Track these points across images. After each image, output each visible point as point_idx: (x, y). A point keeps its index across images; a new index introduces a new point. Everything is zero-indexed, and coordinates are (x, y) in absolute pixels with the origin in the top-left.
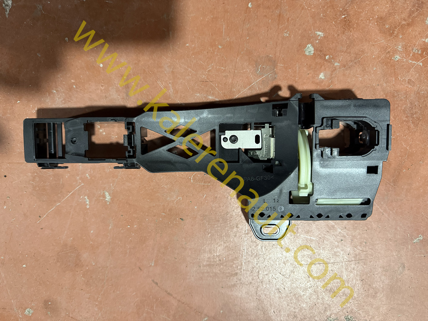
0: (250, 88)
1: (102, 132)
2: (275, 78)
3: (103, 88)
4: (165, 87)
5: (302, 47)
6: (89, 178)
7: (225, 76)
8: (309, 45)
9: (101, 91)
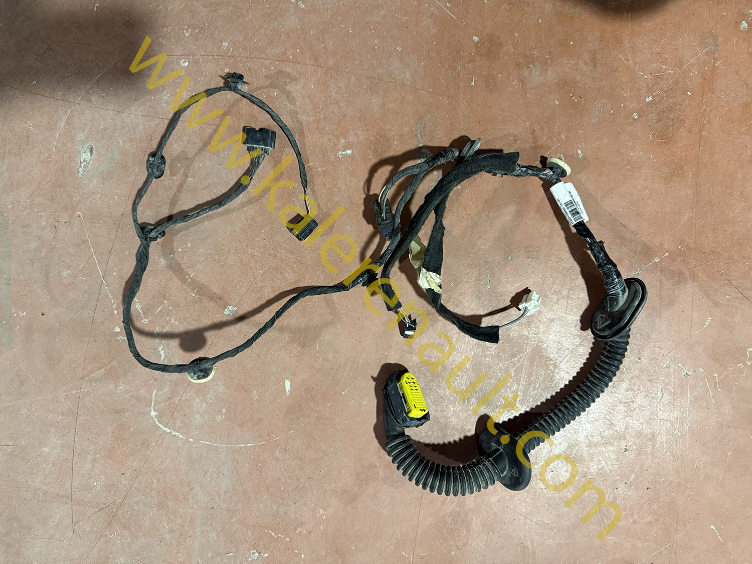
0: (696, 59)
1: (574, 100)
2: (717, 50)
3: (574, 62)
4: (626, 60)
5: (738, 23)
6: (564, 139)
7: (675, 49)
8: (744, 22)
9: (572, 64)
